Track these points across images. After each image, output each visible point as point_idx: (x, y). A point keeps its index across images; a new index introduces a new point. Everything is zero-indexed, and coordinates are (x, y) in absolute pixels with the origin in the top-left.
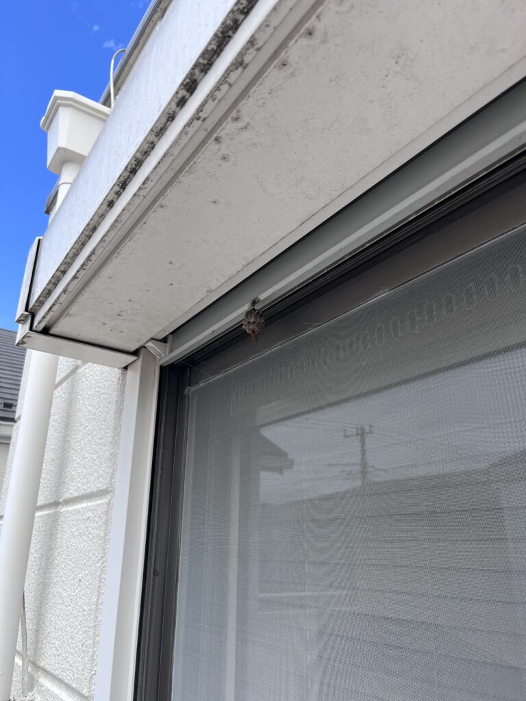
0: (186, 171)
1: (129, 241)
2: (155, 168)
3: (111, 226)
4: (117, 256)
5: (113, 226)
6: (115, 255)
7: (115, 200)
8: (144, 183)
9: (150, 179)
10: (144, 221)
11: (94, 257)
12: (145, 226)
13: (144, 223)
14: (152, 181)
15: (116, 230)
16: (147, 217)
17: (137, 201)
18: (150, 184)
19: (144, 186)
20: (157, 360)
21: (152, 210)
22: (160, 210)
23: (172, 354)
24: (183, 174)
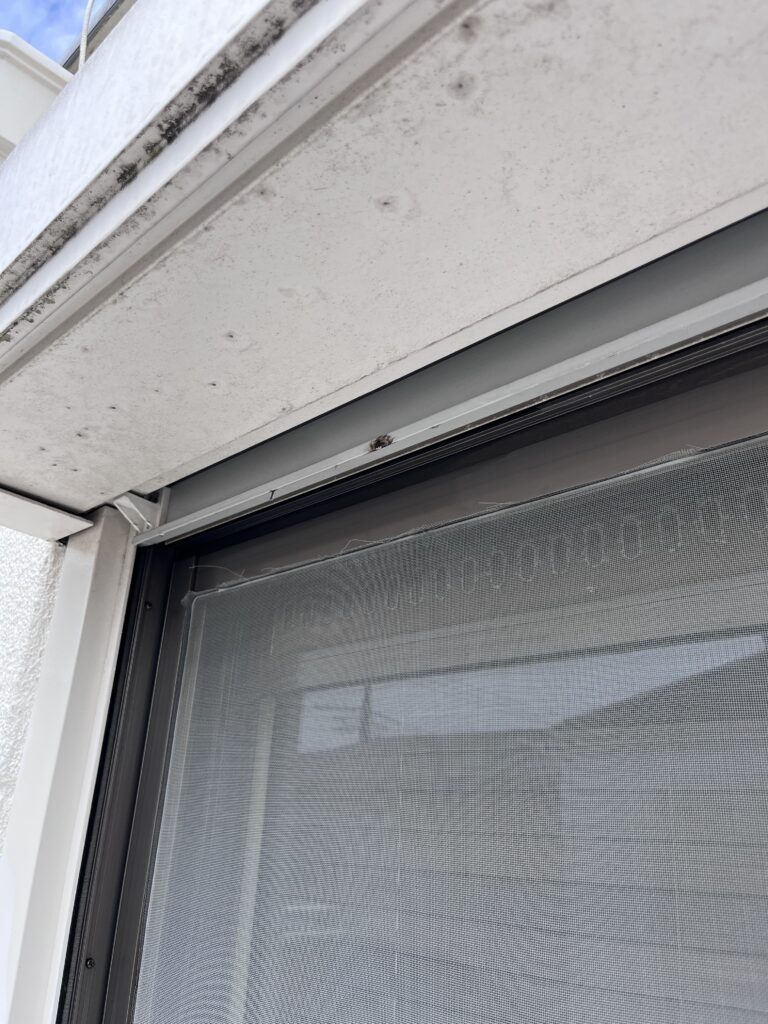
0: (354, 103)
1: (156, 268)
2: (285, 79)
3: (125, 223)
4: (115, 302)
5: (128, 224)
6: (111, 300)
7: (140, 166)
8: (243, 118)
9: (261, 109)
10: (206, 223)
11: (60, 296)
12: (206, 235)
13: (206, 229)
14: (264, 116)
15: (134, 234)
16: (218, 213)
17: (210, 165)
18: (256, 124)
19: (240, 127)
20: (133, 534)
21: (237, 198)
22: (255, 201)
23: (165, 526)
24: (344, 112)
